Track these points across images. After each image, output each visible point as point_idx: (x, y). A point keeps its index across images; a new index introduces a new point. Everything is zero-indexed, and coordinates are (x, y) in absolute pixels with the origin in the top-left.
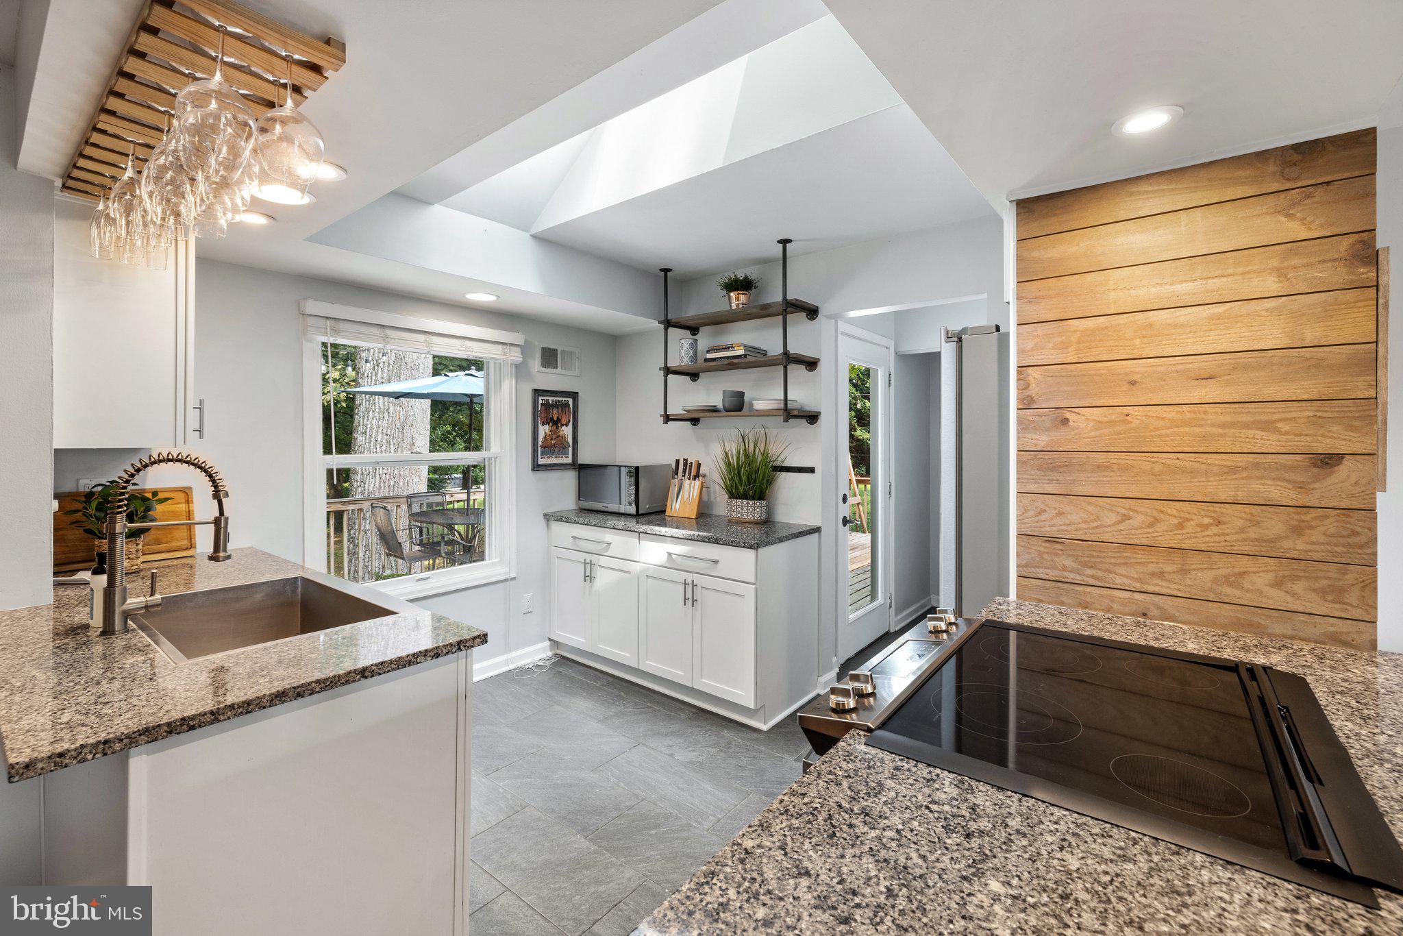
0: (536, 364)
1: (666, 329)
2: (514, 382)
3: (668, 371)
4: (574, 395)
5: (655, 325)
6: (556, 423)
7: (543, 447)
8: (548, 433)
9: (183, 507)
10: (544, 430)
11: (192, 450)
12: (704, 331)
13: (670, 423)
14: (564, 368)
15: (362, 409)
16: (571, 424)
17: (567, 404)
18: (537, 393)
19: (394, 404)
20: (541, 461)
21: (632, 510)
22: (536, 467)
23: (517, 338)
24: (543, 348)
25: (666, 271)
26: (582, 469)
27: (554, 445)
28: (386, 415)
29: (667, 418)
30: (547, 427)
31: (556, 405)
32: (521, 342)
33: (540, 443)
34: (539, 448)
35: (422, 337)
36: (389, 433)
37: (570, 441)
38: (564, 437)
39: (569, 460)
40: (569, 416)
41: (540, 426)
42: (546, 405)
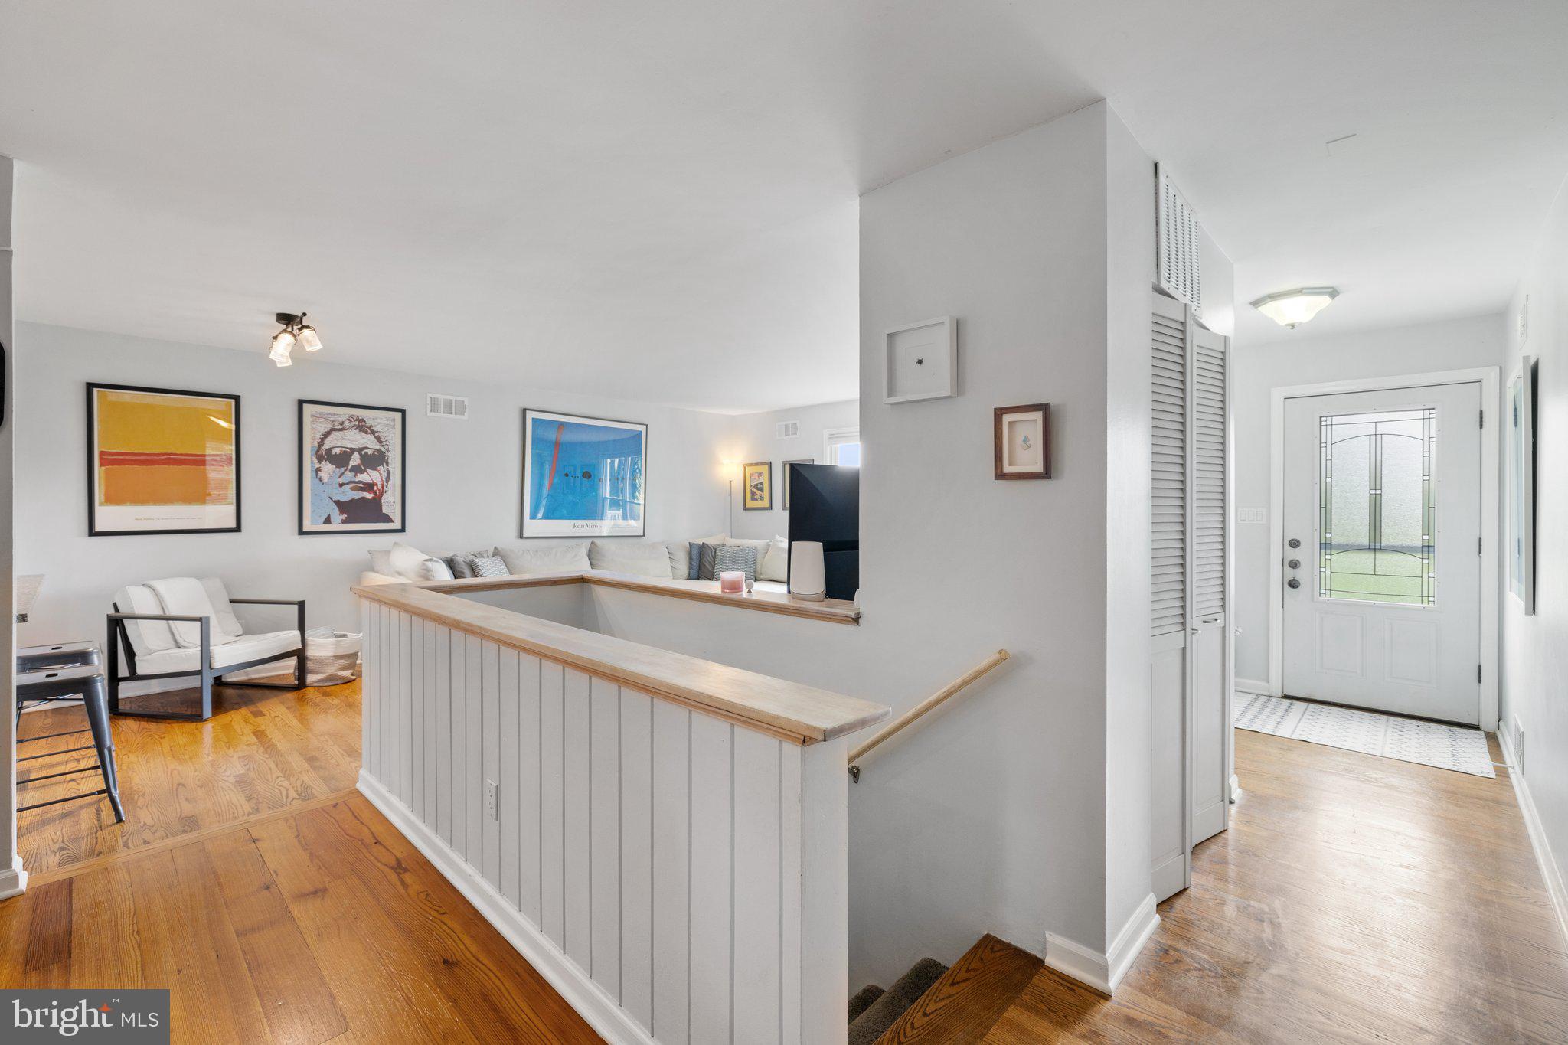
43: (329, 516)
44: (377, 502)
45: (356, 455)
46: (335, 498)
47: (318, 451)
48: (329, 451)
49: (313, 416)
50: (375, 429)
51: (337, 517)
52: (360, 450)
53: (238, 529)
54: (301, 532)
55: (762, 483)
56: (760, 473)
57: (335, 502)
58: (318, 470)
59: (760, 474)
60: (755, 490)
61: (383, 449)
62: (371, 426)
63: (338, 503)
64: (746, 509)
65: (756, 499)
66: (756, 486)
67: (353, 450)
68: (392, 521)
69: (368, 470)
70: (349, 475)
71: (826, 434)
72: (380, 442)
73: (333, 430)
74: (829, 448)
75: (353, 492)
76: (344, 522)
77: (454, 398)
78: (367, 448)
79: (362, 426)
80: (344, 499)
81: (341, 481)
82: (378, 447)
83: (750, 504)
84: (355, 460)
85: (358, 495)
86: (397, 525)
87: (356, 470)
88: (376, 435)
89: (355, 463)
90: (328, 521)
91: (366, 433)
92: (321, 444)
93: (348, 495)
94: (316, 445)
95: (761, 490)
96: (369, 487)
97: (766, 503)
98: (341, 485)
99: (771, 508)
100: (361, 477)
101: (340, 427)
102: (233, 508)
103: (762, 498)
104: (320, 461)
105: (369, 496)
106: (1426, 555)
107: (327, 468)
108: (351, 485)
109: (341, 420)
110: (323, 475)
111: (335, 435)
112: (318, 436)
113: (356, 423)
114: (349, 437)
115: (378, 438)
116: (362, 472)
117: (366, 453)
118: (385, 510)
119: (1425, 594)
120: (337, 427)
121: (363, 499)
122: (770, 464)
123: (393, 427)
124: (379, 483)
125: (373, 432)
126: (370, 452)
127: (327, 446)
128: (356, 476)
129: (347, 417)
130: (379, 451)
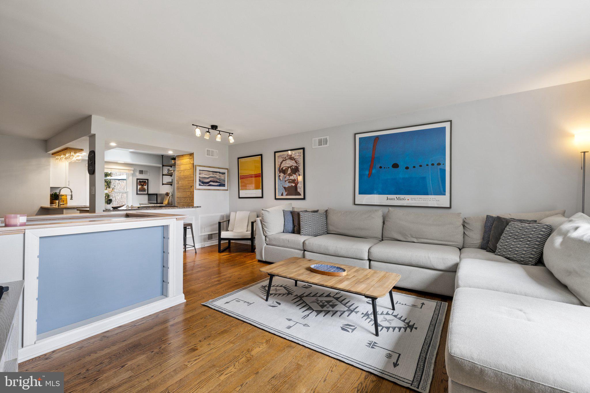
0: (137, 174)
1: (163, 167)
2: (132, 177)
3: (163, 175)
4: (148, 180)
5: (161, 166)
6: (143, 185)
7: (139, 190)
8: (140, 187)
9: (65, 197)
10: (139, 187)
11: (68, 186)
12: (173, 167)
13: (164, 185)
14: (145, 174)
15: (112, 183)
16: (147, 185)
17: (146, 182)
18: (137, 179)
19: (121, 182)
20: (138, 193)
21: (156, 202)
22: (137, 194)
23: (132, 169)
24: (139, 170)
25: (162, 156)
26: (149, 195)
27: (142, 190)
28: (119, 185)
29: (163, 184)
30: (140, 186)
31: (142, 182)
32: (133, 169)
33: (138, 189)
34: (138, 190)
35: (110, 169)
36: (120, 190)
37: (146, 189)
38: (145, 188)
39: (146, 193)
40: (146, 184)
41: (138, 186)
42: (140, 182)
43: (282, 193)
44: (296, 187)
45: (289, 169)
46: (284, 186)
47: (279, 169)
48: (282, 168)
49: (278, 157)
50: (295, 158)
51: (285, 193)
52: (290, 167)
53: (262, 197)
54: (276, 199)
57: (284, 187)
58: (280, 176)
61: (297, 166)
62: (294, 157)
63: (285, 188)
67: (288, 167)
68: (301, 195)
69: (293, 175)
70: (288, 177)
72: (296, 163)
73: (283, 161)
75: (289, 184)
76: (287, 195)
77: (322, 138)
78: (292, 166)
79: (291, 158)
80: (286, 186)
81: (286, 179)
82: (296, 165)
84: (289, 171)
85: (290, 185)
86: (302, 197)
87: (290, 175)
88: (295, 160)
89: (289, 172)
90: (282, 195)
91: (292, 160)
92: (280, 167)
93: (287, 185)
94: (279, 167)
96: (293, 181)
98: (285, 181)
100: (292, 178)
101: (285, 159)
102: (261, 190)
104: (280, 173)
105: (293, 185)
107: (282, 175)
108: (288, 181)
109: (285, 156)
110: (281, 178)
111: (284, 162)
112: (279, 164)
113: (289, 157)
114: (288, 163)
115: (296, 161)
116: (291, 176)
117: (292, 168)
118: (299, 190)
120: (284, 159)
121: (292, 186)
123: (300, 156)
124: (296, 179)
125: (294, 159)
126: (293, 167)
127: (281, 167)
128: (289, 177)
129: (287, 155)
130: (296, 166)
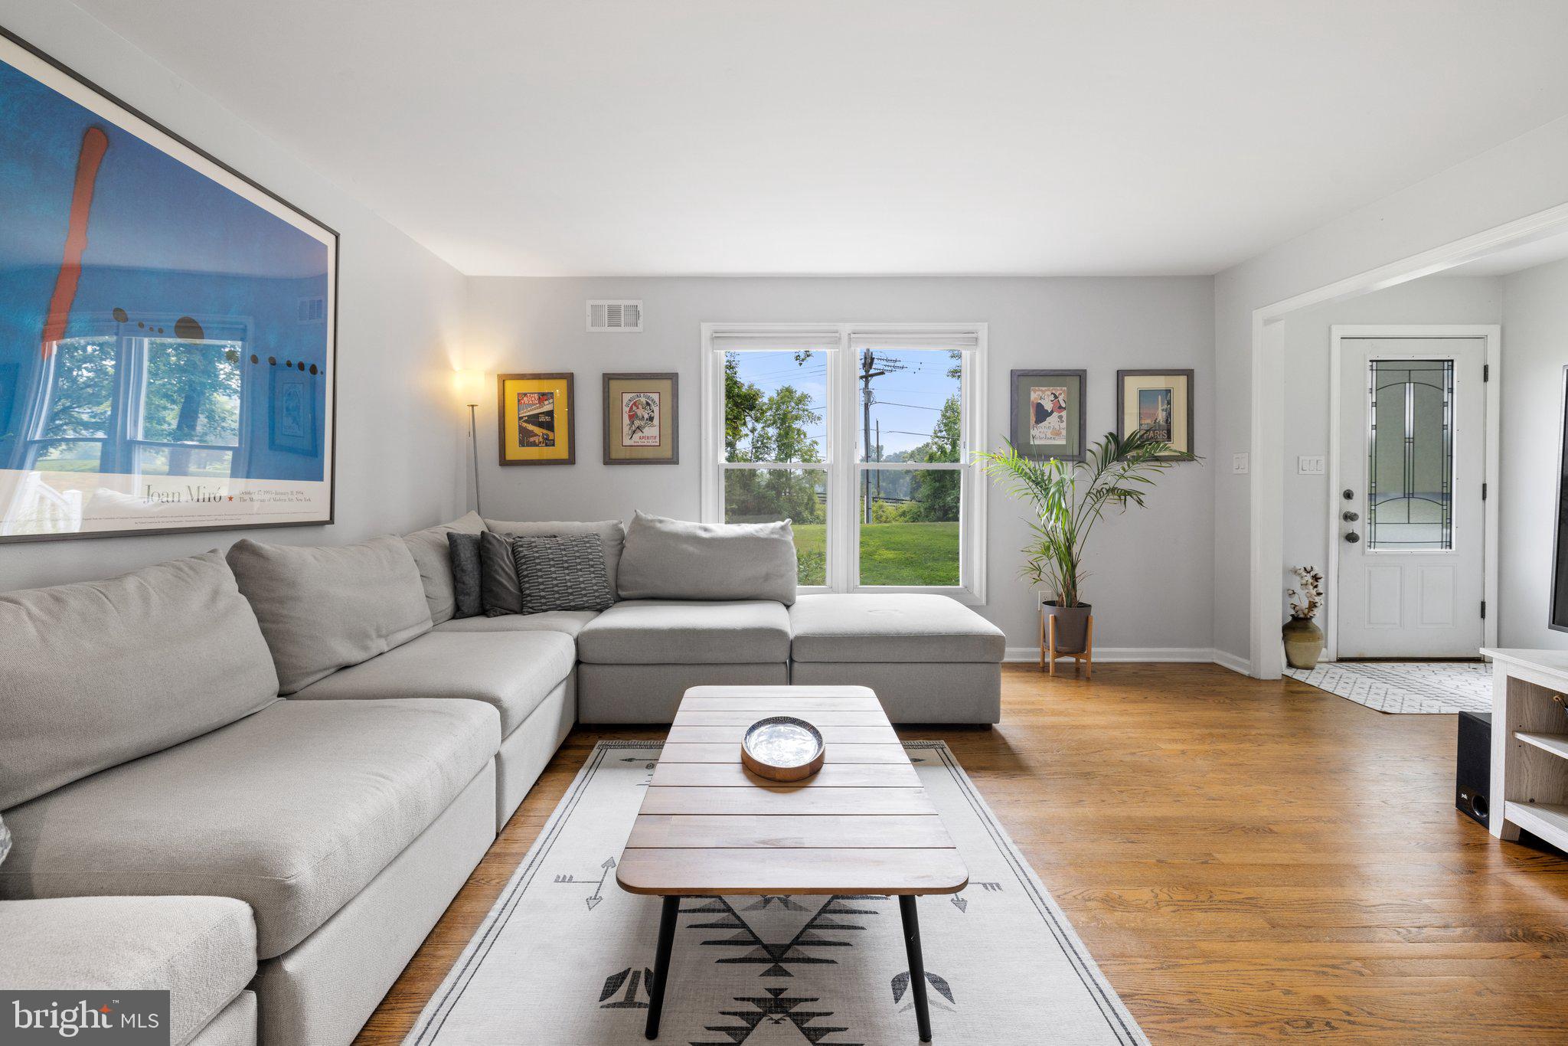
55: (550, 413)
56: (543, 394)
59: (544, 397)
60: (530, 427)
64: (504, 462)
65: (534, 444)
66: (534, 419)
71: (706, 329)
74: (710, 356)
83: (514, 451)
95: (550, 426)
97: (560, 450)
99: (571, 460)
103: (550, 443)
106: (1445, 503)
119: (1444, 540)
122: (569, 378)
